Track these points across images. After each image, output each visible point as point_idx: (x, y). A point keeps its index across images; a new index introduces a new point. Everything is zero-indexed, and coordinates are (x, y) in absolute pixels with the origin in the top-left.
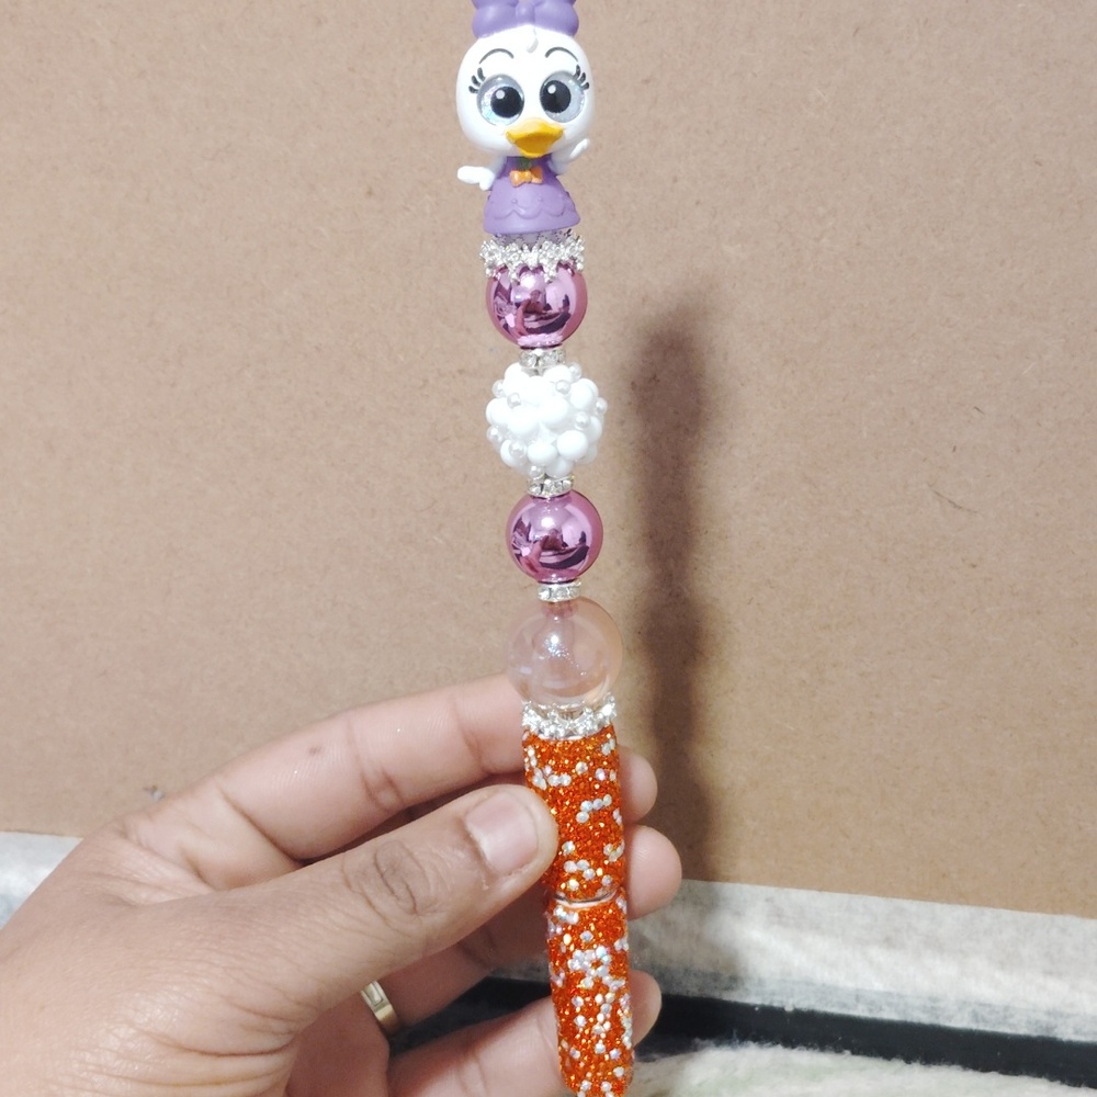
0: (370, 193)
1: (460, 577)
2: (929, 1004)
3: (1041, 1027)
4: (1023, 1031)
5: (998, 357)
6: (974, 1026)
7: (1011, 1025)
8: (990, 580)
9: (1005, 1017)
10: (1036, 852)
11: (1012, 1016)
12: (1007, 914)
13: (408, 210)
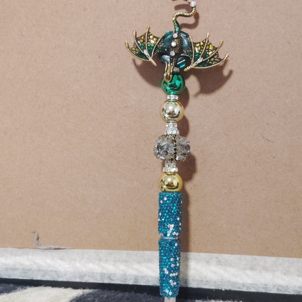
0: (100, 57)
1: (126, 166)
2: (264, 286)
3: (297, 292)
4: (292, 293)
5: (279, 98)
6: (278, 292)
7: (288, 292)
8: (279, 161)
9: (287, 289)
10: (294, 240)
11: (289, 289)
12: (286, 259)
13: (111, 61)
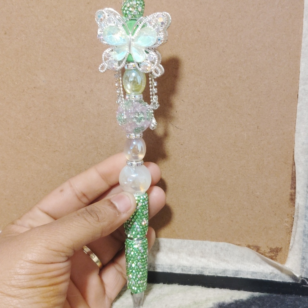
1: (35, 148)
2: (170, 267)
3: (200, 272)
4: (195, 273)
5: (188, 86)
6: (182, 272)
7: (191, 272)
8: (186, 148)
9: (190, 270)
10: (199, 224)
11: (192, 269)
12: (191, 241)
13: (18, 39)
